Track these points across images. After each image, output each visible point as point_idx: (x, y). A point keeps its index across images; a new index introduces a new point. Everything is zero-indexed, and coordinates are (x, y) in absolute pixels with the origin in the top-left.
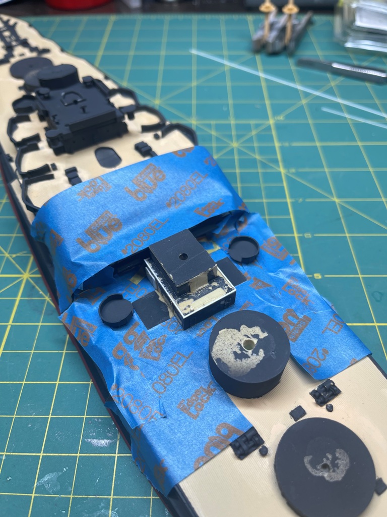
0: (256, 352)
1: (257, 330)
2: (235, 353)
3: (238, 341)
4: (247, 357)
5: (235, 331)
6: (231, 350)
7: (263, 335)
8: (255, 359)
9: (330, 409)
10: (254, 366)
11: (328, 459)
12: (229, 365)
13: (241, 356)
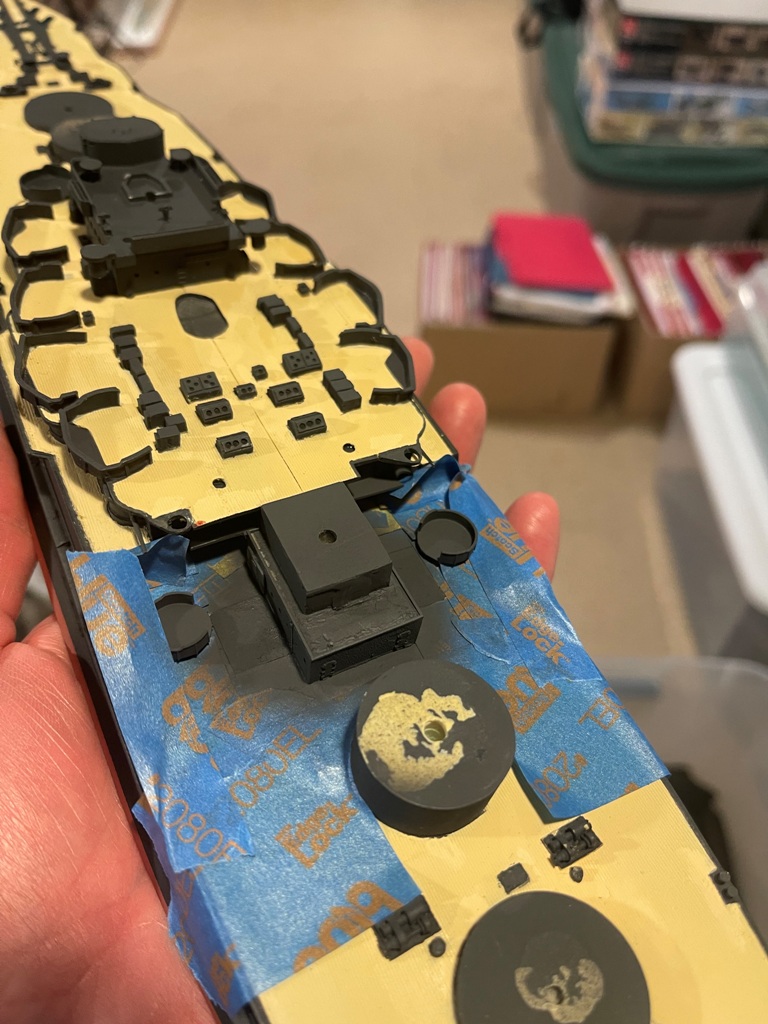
0: (448, 747)
1: (454, 702)
2: (406, 744)
3: (415, 720)
4: (428, 754)
5: (411, 699)
6: (399, 737)
7: (466, 714)
8: (444, 761)
9: (578, 877)
10: (441, 775)
11: (562, 977)
12: (392, 766)
13: (416, 751)
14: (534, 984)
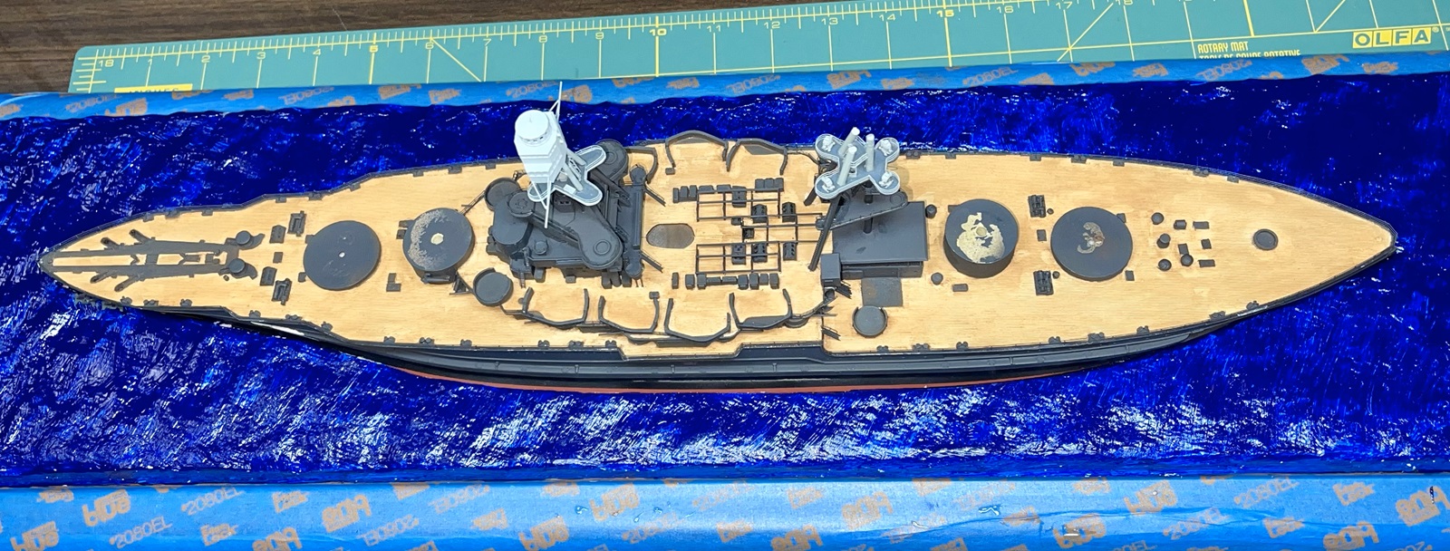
0: (990, 230)
1: (972, 218)
2: (982, 245)
3: (974, 237)
4: (991, 238)
5: (964, 234)
6: (978, 246)
7: (979, 217)
8: (996, 234)
9: (1051, 211)
10: (1002, 238)
11: (1086, 236)
12: (990, 255)
13: (987, 243)
14: (1085, 247)
